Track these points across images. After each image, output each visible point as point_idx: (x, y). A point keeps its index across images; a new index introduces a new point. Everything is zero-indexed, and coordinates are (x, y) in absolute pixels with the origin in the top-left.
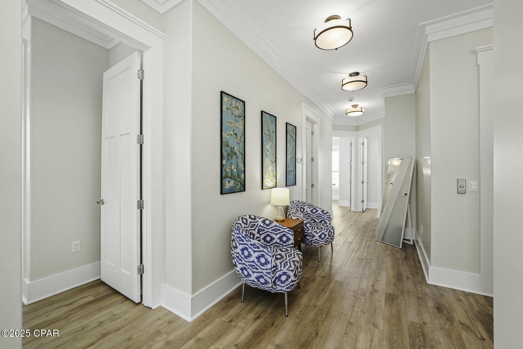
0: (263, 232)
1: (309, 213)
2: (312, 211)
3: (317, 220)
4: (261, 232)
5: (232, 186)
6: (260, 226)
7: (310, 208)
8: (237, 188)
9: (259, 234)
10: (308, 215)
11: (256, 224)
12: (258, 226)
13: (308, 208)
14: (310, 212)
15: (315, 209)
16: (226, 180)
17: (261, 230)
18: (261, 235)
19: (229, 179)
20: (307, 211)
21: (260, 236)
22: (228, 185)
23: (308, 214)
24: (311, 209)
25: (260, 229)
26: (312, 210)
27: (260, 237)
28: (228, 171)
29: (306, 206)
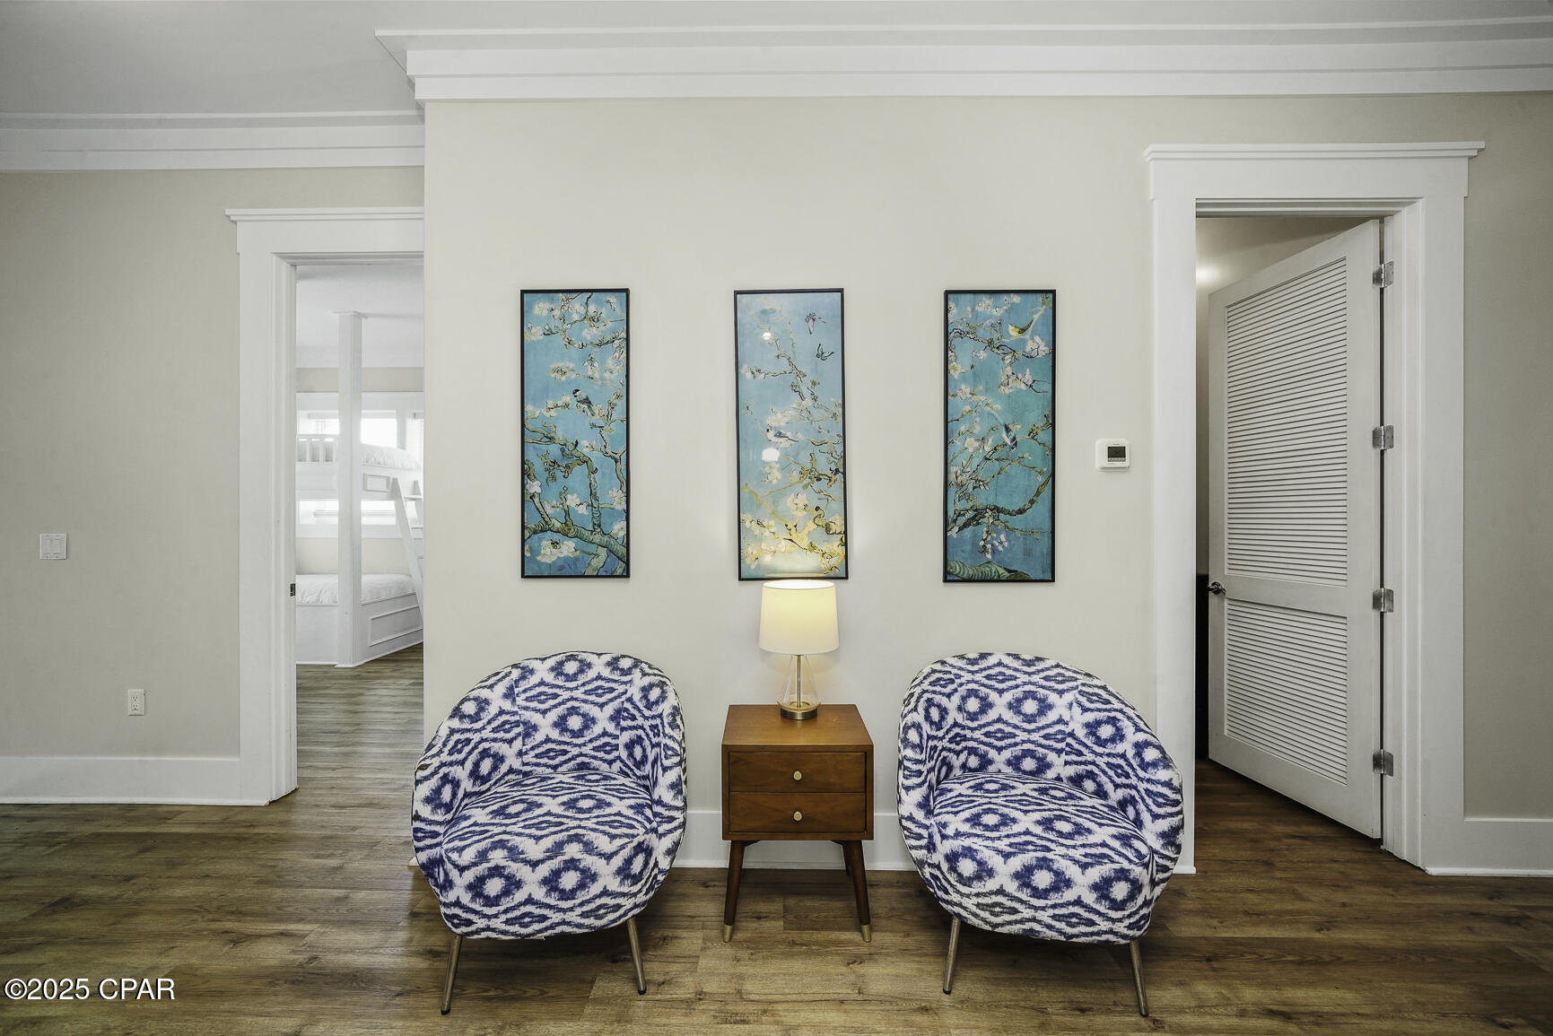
0: (629, 723)
1: (1072, 735)
2: (1092, 728)
3: (1109, 787)
4: (624, 720)
5: (567, 558)
6: (630, 700)
7: (1085, 710)
8: (589, 564)
9: (618, 724)
10: (1068, 745)
11: (621, 689)
12: (624, 698)
13: (1077, 710)
14: (1081, 733)
15: (1112, 721)
16: (540, 540)
17: (625, 714)
18: (623, 729)
19: (557, 537)
20: (1060, 721)
21: (618, 733)
22: (548, 554)
23: (1069, 740)
24: (1090, 717)
25: (626, 710)
26: (1098, 723)
27: (616, 737)
28: (549, 511)
29: (1069, 697)
